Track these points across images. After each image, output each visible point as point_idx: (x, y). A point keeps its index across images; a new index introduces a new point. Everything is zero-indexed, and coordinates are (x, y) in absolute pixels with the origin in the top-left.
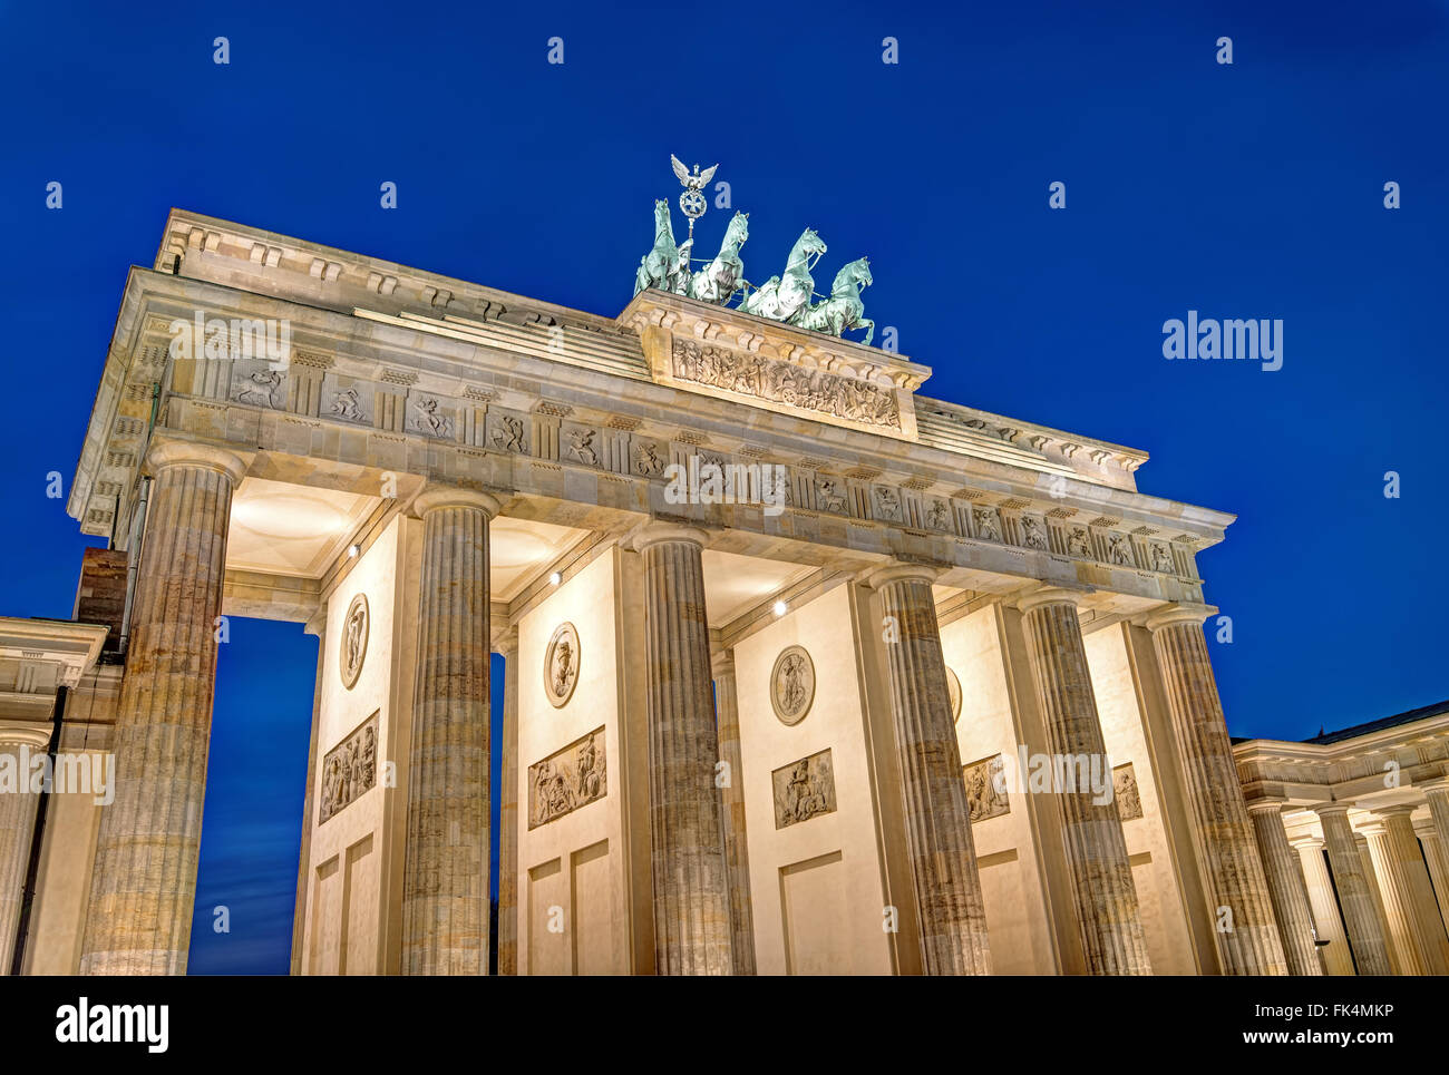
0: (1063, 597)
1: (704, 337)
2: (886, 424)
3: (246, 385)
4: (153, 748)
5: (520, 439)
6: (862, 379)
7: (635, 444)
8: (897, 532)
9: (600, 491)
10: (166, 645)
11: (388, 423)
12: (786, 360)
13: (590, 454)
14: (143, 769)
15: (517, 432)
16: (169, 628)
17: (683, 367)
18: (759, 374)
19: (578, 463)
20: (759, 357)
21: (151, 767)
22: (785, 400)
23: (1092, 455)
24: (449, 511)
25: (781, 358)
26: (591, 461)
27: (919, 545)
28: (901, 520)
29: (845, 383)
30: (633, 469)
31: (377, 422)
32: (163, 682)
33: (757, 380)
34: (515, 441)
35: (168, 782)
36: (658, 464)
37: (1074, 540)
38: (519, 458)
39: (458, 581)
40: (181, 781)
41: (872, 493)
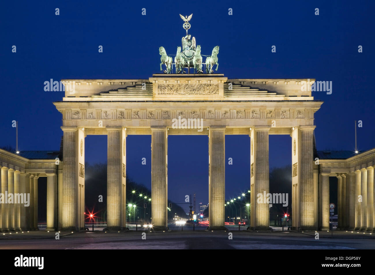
1: (166, 83)
2: (214, 94)
3: (74, 116)
4: (67, 176)
5: (123, 116)
6: (209, 84)
7: (148, 112)
8: (213, 120)
9: (140, 123)
10: (67, 161)
11: (98, 118)
12: (187, 83)
13: (137, 116)
14: (66, 179)
15: (123, 115)
16: (67, 158)
17: (160, 92)
18: (180, 88)
19: (136, 118)
20: (180, 84)
21: (67, 179)
22: (186, 93)
24: (111, 132)
25: (186, 83)
26: (138, 118)
27: (219, 123)
28: (214, 117)
29: (204, 85)
30: (147, 117)
31: (96, 118)
32: (67, 166)
33: (179, 91)
34: (122, 117)
35: (69, 181)
36: (152, 115)
37: (268, 114)
38: (123, 120)
39: (112, 145)
40: (71, 180)
41: (207, 112)
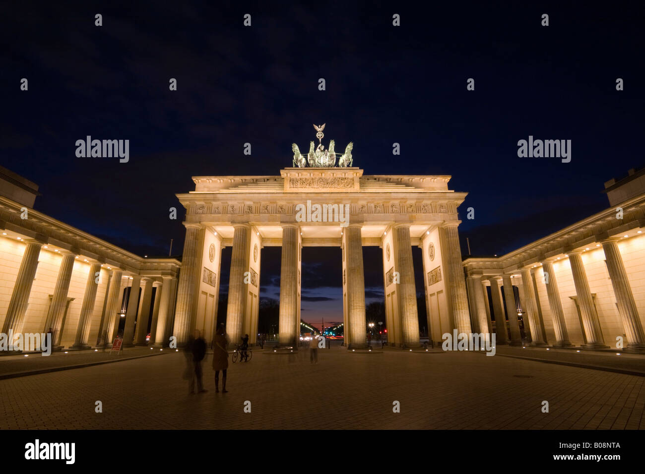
0: (402, 225)
1: (298, 176)
2: (350, 187)
3: (199, 210)
6: (344, 177)
7: (278, 206)
9: (269, 218)
11: (224, 213)
12: (321, 176)
13: (267, 211)
15: (251, 209)
16: (188, 257)
17: (292, 185)
18: (313, 182)
19: (264, 213)
20: (314, 177)
21: (182, 282)
22: (319, 187)
23: (431, 180)
24: (236, 228)
25: (319, 176)
27: (355, 218)
29: (338, 179)
30: (277, 212)
31: (222, 213)
33: (313, 185)
34: (250, 211)
35: (185, 285)
36: (283, 210)
37: (409, 209)
38: (251, 215)
